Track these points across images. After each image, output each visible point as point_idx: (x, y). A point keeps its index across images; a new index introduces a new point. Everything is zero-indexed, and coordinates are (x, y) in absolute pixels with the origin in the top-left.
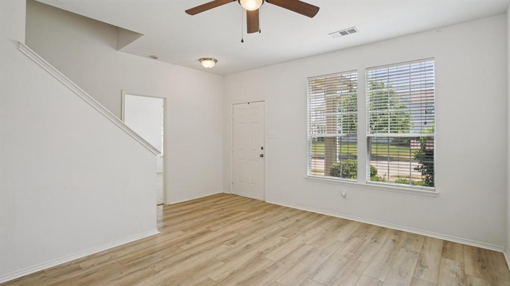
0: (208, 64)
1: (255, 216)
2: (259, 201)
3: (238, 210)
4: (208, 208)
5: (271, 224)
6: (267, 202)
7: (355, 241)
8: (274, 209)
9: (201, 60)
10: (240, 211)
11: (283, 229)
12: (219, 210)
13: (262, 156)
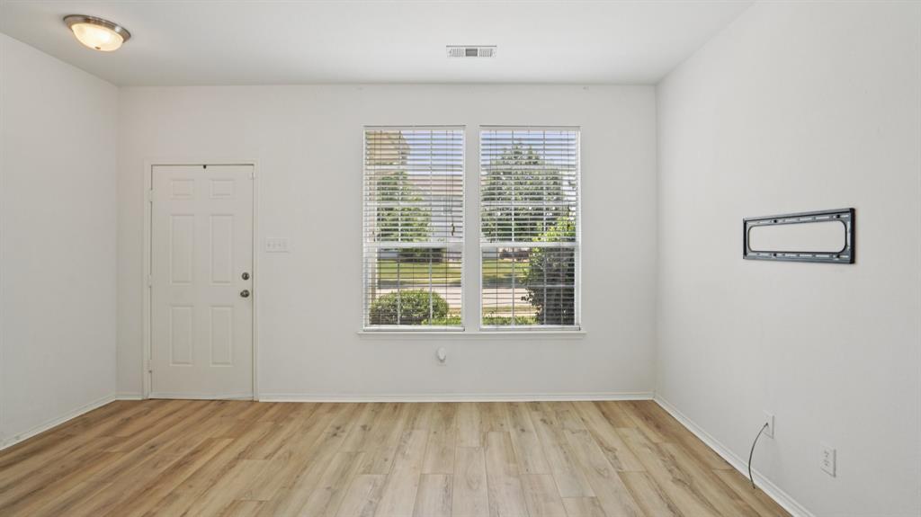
0: (94, 38)
1: (260, 442)
2: (238, 402)
3: (200, 441)
4: (101, 456)
5: (317, 453)
6: (261, 401)
7: (494, 437)
8: (292, 415)
9: (69, 19)
10: (210, 442)
11: (352, 456)
12: (144, 454)
13: (245, 294)
